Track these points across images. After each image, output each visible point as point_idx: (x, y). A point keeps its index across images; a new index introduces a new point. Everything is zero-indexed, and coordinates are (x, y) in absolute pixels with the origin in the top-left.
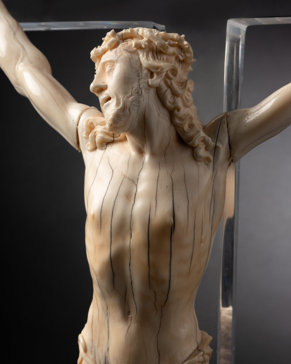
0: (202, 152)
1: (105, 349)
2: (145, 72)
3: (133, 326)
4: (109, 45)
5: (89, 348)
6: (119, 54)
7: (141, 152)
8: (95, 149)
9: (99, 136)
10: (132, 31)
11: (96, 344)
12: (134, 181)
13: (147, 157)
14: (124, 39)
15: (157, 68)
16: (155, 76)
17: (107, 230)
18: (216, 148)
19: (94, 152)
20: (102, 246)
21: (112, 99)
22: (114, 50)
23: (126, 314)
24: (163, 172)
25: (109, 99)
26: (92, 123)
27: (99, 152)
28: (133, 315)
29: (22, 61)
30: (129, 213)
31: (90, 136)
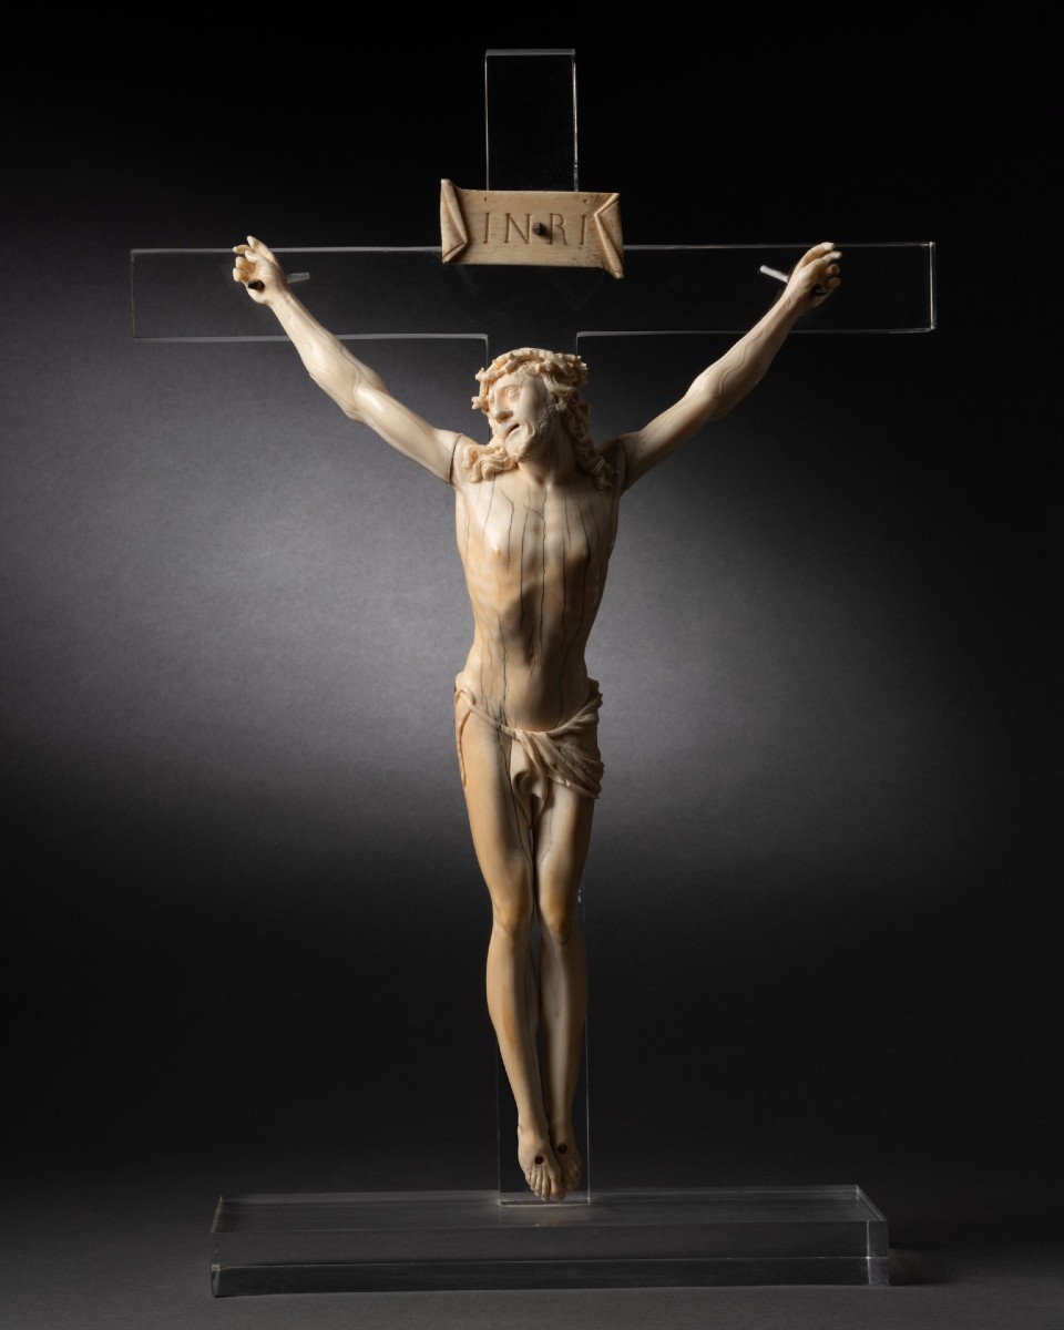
0: (602, 481)
1: (500, 698)
2: (551, 396)
3: (537, 670)
4: (508, 368)
5: (478, 699)
6: (521, 379)
7: (540, 481)
8: (480, 479)
9: (485, 469)
10: (531, 352)
11: (487, 694)
12: (539, 513)
13: (549, 487)
14: (521, 361)
15: (564, 392)
16: (561, 402)
17: (517, 566)
18: (615, 475)
19: (478, 485)
20: (509, 585)
21: (520, 427)
22: (514, 374)
23: (528, 658)
24: (570, 502)
25: (517, 426)
26: (475, 452)
27: (487, 485)
28: (537, 658)
29: (360, 382)
30: (540, 547)
31: (474, 466)
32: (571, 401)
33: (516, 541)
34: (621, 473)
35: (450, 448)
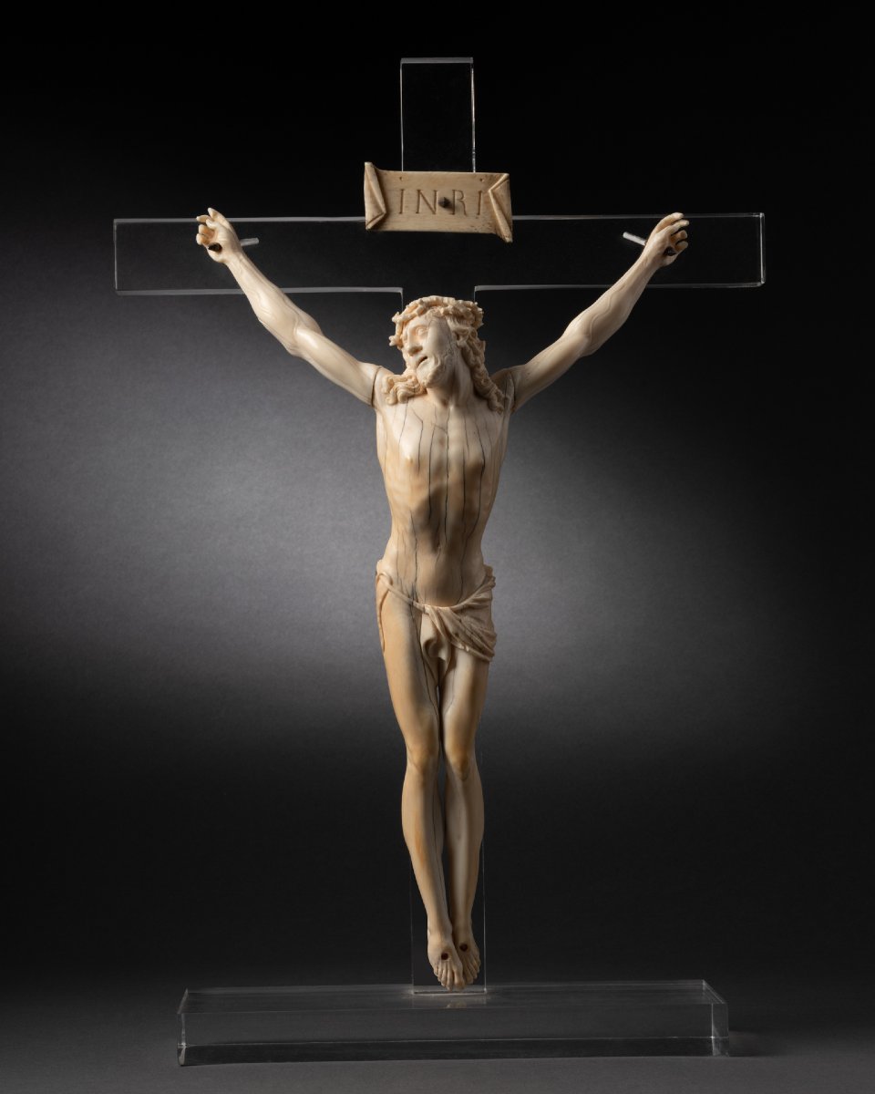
0: (497, 404)
1: (412, 579)
2: (453, 334)
3: (442, 556)
4: (418, 312)
5: (394, 581)
6: (429, 320)
7: (445, 403)
8: (396, 402)
9: (400, 394)
10: (437, 299)
11: (402, 576)
12: (444, 429)
13: (452, 408)
14: (430, 306)
15: (464, 331)
16: (461, 339)
17: (426, 472)
18: (506, 399)
19: (394, 407)
20: (420, 487)
21: (428, 359)
22: (424, 316)
23: (435, 547)
24: (468, 420)
25: (426, 358)
26: (392, 380)
27: (401, 406)
28: (442, 546)
30: (445, 456)
31: (392, 391)
32: (469, 338)
33: (425, 451)
34: (510, 398)
35: (372, 377)
